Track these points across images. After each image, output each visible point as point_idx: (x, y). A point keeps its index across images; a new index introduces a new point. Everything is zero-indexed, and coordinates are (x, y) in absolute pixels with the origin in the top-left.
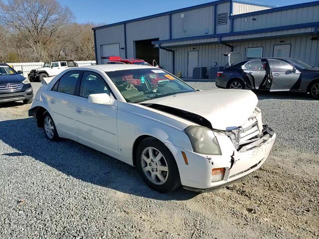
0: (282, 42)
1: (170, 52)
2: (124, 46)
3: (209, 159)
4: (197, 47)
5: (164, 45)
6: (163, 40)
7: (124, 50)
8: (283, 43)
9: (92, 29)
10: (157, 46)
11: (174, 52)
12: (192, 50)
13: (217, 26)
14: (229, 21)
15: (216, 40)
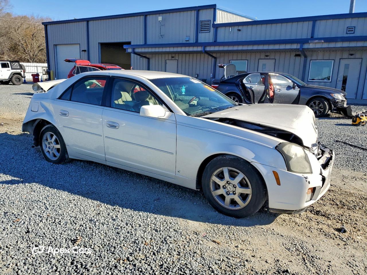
0: (267, 56)
1: (145, 59)
2: (86, 49)
3: (306, 178)
4: (177, 55)
5: (137, 50)
6: (135, 44)
7: (86, 53)
8: (268, 58)
9: (43, 23)
10: (130, 50)
11: (149, 59)
12: (170, 58)
13: (199, 34)
14: (212, 29)
15: (200, 49)
